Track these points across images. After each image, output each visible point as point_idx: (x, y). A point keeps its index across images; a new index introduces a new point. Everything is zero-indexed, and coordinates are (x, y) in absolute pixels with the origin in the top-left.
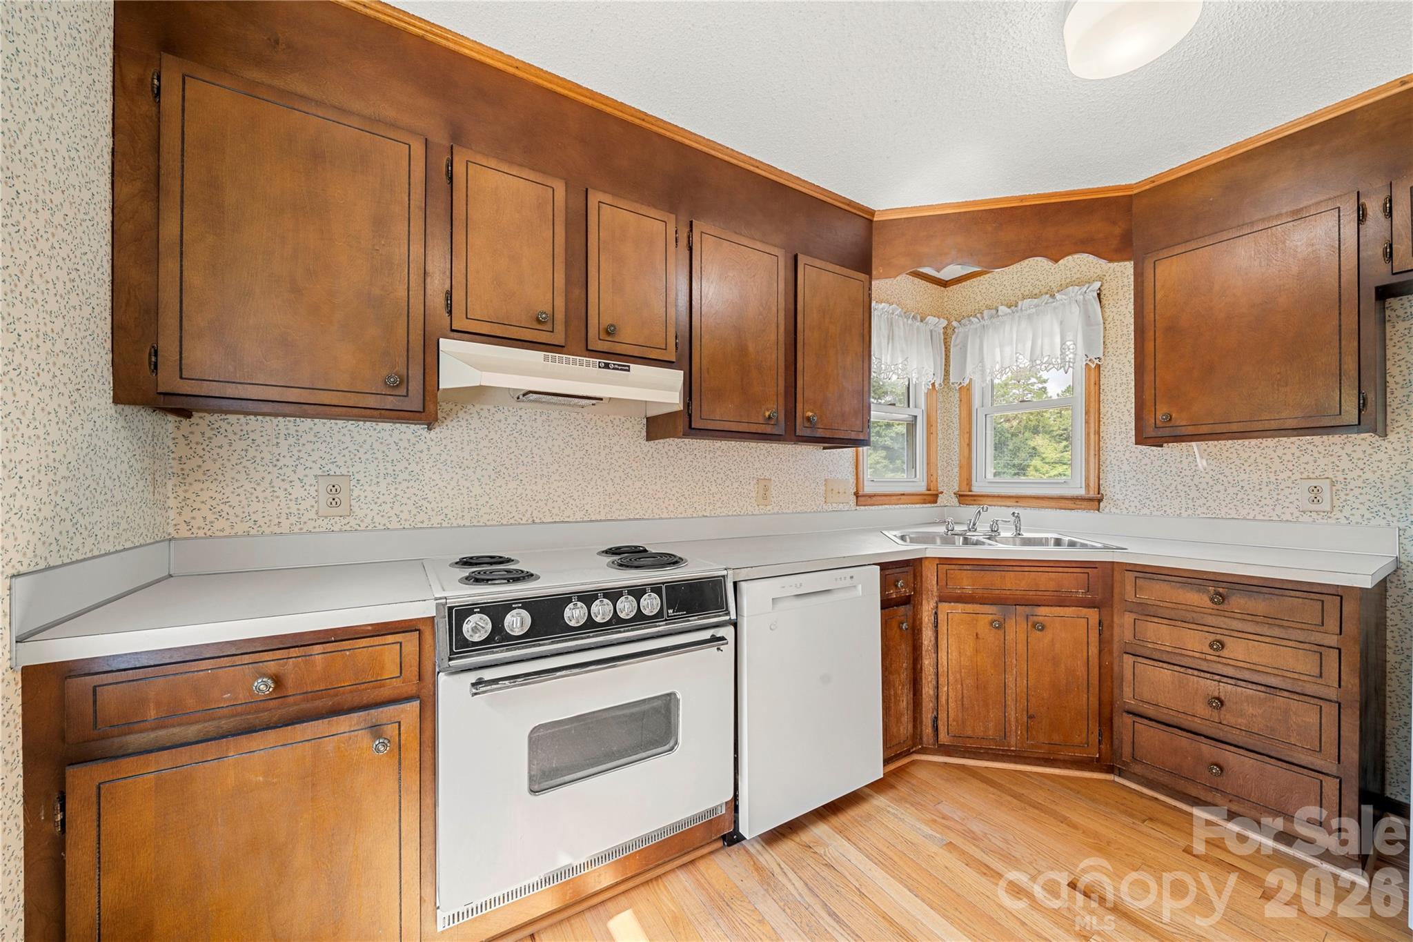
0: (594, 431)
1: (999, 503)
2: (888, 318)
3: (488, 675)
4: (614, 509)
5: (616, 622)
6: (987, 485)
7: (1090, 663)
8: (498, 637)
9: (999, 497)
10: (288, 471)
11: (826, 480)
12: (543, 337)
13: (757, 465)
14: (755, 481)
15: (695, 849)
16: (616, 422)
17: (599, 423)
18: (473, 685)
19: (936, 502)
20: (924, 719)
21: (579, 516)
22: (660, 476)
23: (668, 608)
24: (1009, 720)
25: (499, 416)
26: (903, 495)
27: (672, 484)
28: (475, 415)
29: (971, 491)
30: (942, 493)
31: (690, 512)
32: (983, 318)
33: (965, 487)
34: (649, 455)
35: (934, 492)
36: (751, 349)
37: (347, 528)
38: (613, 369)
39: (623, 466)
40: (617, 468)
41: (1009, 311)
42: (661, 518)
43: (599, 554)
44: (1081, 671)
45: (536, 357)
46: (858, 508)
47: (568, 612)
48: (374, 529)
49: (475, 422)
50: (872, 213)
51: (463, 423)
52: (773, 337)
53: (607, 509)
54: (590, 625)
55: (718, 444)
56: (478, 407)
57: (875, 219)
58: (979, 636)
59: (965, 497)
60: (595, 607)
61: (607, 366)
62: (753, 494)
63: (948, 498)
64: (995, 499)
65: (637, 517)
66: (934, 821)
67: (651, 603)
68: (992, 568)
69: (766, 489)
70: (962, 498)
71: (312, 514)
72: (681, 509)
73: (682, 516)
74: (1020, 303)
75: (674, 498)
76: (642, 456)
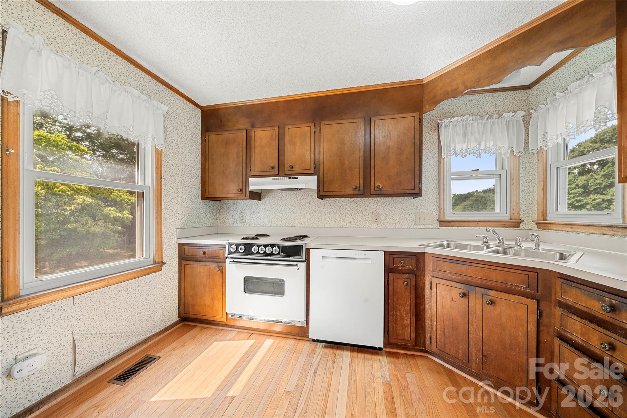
0: (304, 198)
1: (561, 229)
2: (463, 124)
3: (235, 260)
4: (310, 223)
5: (265, 253)
6: (556, 216)
8: (237, 251)
9: (558, 224)
10: (235, 212)
11: (415, 213)
12: (272, 173)
13: (372, 207)
14: (371, 214)
15: (302, 336)
16: (312, 194)
18: (230, 261)
19: (519, 227)
20: (426, 336)
21: (299, 225)
22: (327, 212)
23: (282, 253)
24: (472, 354)
25: (277, 195)
26: (479, 221)
27: (332, 215)
28: (271, 196)
29: (546, 220)
30: (523, 221)
31: (339, 226)
32: (547, 104)
33: (541, 217)
34: (323, 205)
35: (519, 221)
36: (346, 162)
37: (245, 225)
38: (292, 179)
39: (314, 209)
40: (312, 210)
41: (562, 94)
42: (328, 227)
45: (270, 179)
46: (440, 227)
47: (253, 249)
48: (250, 226)
49: (271, 198)
50: (421, 80)
51: (268, 198)
53: (308, 223)
54: (258, 253)
55: (353, 199)
56: (272, 193)
57: (424, 83)
58: (454, 299)
59: (542, 224)
61: (290, 178)
62: (371, 219)
63: (528, 224)
64: (558, 226)
65: (319, 226)
67: (276, 250)
69: (377, 217)
70: (539, 225)
71: (238, 222)
72: (336, 224)
73: (336, 227)
74: (568, 87)
75: (333, 220)
76: (320, 205)
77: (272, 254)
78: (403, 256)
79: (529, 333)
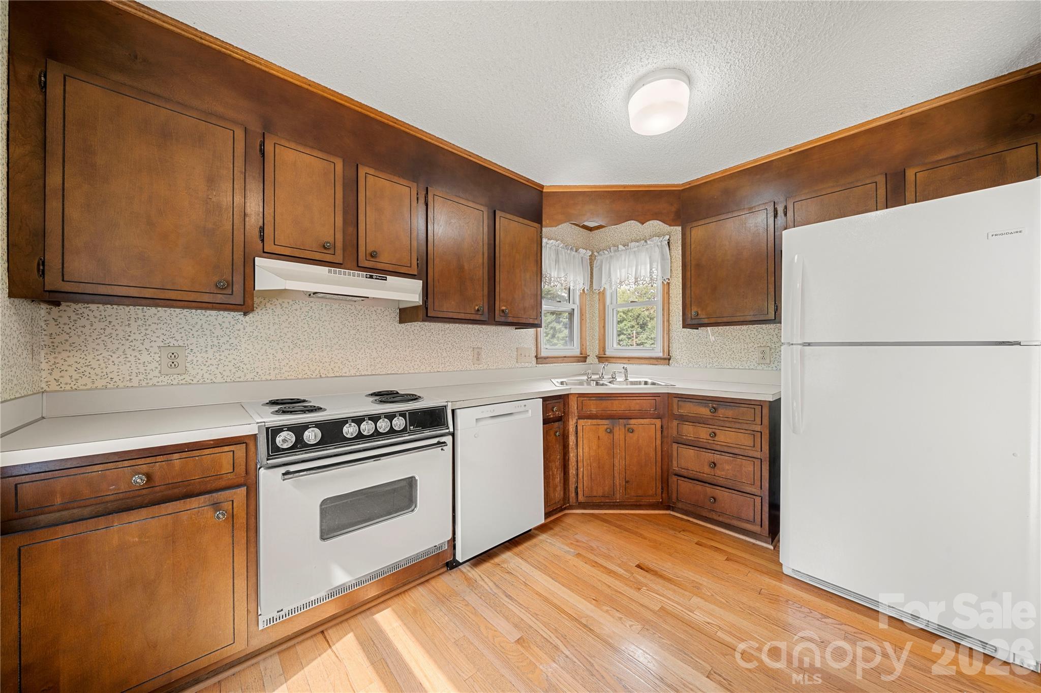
0: (363, 317)
1: (620, 362)
2: (555, 249)
3: (292, 468)
4: (377, 367)
5: (377, 434)
6: (614, 351)
7: (657, 449)
8: (300, 444)
9: (619, 358)
10: (138, 344)
11: (517, 348)
12: (328, 258)
13: (473, 339)
14: (472, 349)
15: (429, 573)
16: (379, 311)
17: (366, 312)
18: (284, 474)
19: (585, 362)
20: (570, 488)
21: (353, 372)
22: (409, 346)
23: (410, 426)
24: (616, 484)
25: (296, 306)
26: (565, 357)
27: (416, 351)
28: (279, 306)
29: (605, 355)
30: (589, 356)
31: (428, 369)
32: (611, 251)
33: (602, 352)
34: (401, 333)
35: (585, 356)
36: (466, 267)
37: (183, 382)
38: (376, 279)
39: (384, 340)
40: (379, 341)
41: (624, 248)
42: (409, 373)
43: (367, 396)
44: (652, 454)
45: (323, 270)
46: (537, 365)
47: (345, 429)
48: (204, 383)
49: (278, 311)
50: (542, 187)
51: (270, 311)
52: (481, 261)
53: (372, 368)
54: (360, 437)
55: (447, 325)
56: (280, 301)
57: (544, 191)
58: (600, 438)
59: (602, 358)
60: (363, 426)
61: (371, 277)
62: (471, 357)
63: (592, 359)
64: (618, 359)
65: (393, 372)
66: (572, 543)
67: (399, 423)
68: (607, 398)
69: (479, 354)
70: (600, 359)
71: (156, 373)
72: (423, 367)
73: (424, 371)
74: (629, 244)
75: (418, 360)
76: (396, 333)
77: (392, 432)
78: (554, 401)
79: (657, 447)
